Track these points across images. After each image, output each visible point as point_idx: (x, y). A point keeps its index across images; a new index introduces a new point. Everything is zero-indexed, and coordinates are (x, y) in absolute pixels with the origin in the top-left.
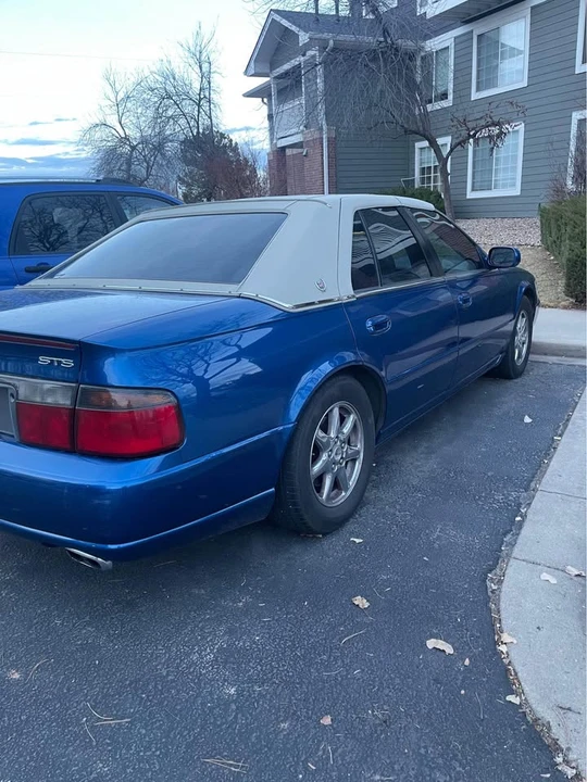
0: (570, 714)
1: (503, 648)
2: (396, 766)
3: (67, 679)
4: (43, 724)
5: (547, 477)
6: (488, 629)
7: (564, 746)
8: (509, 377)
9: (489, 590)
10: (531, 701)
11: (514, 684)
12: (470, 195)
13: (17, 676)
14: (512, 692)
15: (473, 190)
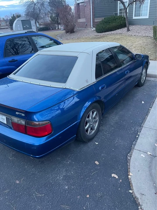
0: (143, 196)
1: (130, 177)
2: (103, 208)
3: (30, 183)
4: (25, 195)
5: (146, 122)
6: (127, 171)
7: (141, 204)
8: (140, 86)
9: (128, 159)
10: (135, 192)
11: (131, 187)
12: (134, 18)
13: (18, 182)
14: (131, 189)
15: (135, 16)
